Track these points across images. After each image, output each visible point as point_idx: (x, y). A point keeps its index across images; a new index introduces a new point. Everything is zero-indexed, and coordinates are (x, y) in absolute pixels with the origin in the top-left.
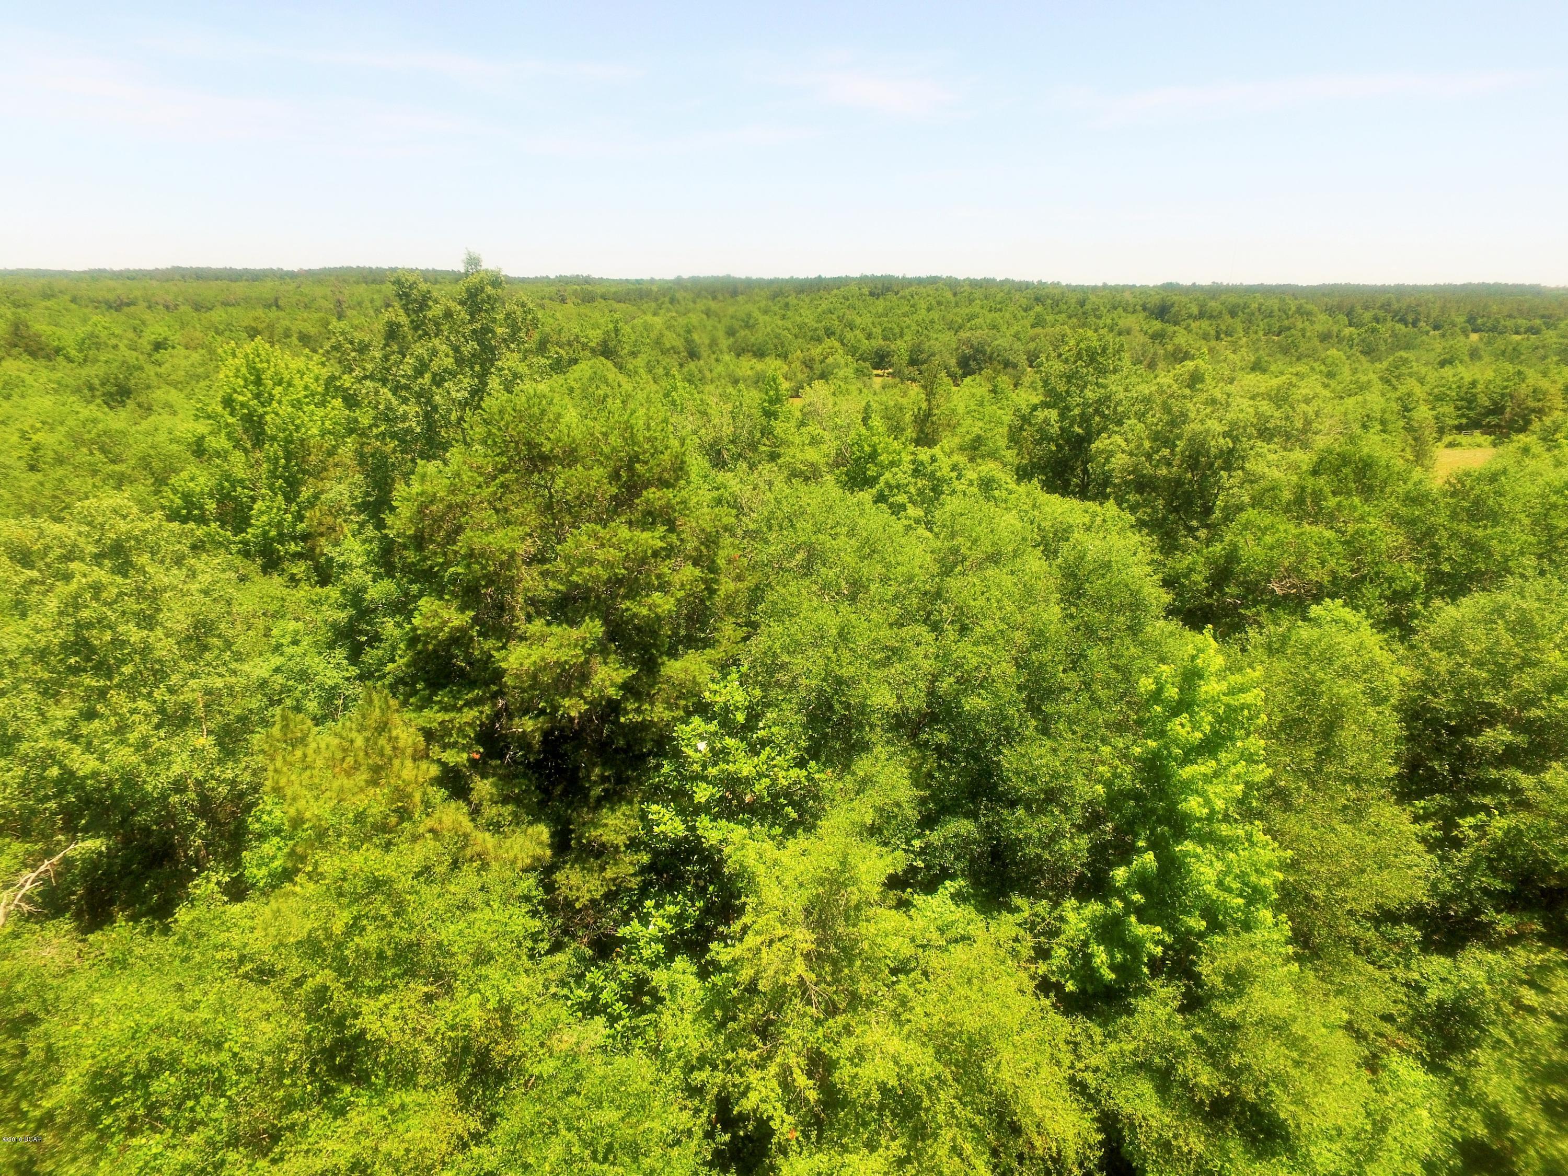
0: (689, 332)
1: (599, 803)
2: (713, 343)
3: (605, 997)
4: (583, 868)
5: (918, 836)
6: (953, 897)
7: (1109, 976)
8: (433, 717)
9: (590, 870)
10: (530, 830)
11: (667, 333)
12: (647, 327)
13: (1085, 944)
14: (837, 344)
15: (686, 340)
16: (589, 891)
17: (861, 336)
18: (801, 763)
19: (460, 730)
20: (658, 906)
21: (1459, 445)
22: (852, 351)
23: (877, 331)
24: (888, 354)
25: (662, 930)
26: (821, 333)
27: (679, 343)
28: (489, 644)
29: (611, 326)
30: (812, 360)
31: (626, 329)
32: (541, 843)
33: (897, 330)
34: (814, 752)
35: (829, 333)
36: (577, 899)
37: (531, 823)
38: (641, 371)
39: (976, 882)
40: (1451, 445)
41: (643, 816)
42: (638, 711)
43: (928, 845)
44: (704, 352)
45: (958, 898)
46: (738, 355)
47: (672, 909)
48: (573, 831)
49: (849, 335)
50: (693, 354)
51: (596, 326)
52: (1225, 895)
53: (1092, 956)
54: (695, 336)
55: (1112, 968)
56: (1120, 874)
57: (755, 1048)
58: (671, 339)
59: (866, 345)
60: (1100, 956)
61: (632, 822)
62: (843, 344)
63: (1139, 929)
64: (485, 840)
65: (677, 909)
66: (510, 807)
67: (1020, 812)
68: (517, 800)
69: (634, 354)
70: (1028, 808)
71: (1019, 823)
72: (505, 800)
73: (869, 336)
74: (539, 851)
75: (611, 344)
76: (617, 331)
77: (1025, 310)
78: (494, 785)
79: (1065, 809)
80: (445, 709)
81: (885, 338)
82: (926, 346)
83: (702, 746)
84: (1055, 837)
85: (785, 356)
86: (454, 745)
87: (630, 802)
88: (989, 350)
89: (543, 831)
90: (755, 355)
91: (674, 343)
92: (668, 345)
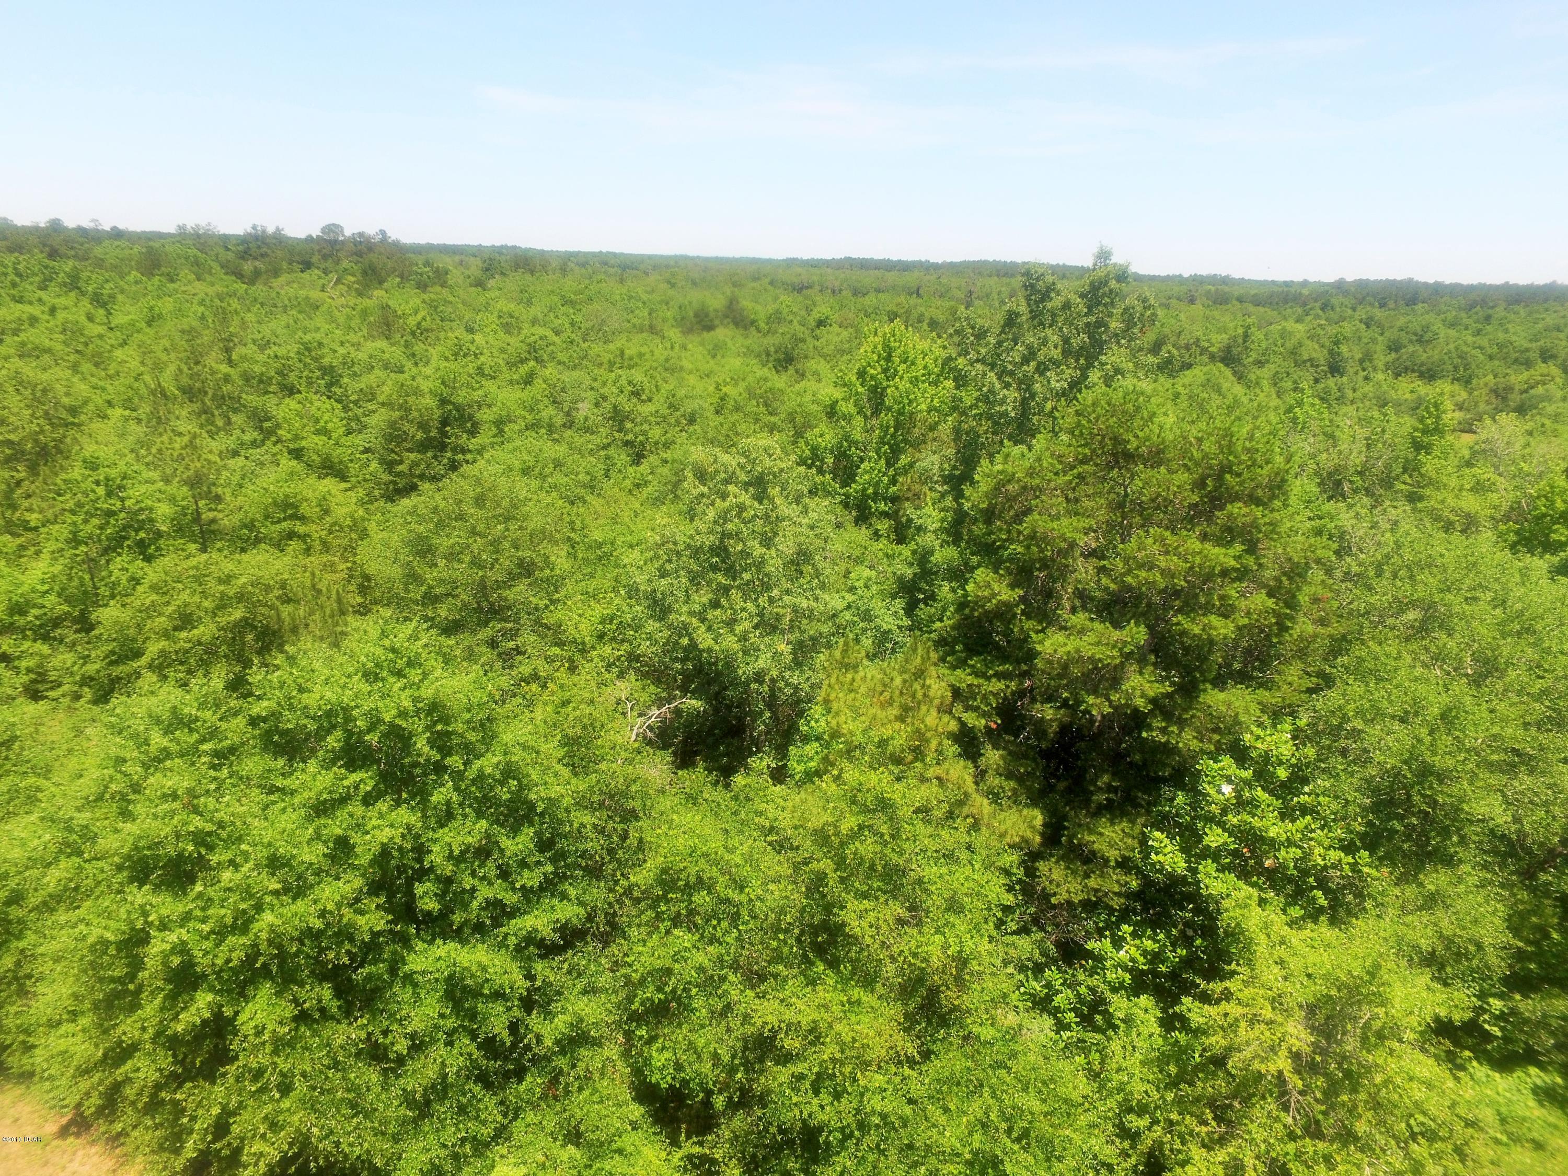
0: (1337, 343)
1: (1100, 811)
2: (1366, 359)
3: (1058, 1000)
4: (1068, 868)
5: (1501, 996)
6: (1536, 1090)
8: (964, 678)
9: (1074, 872)
10: (1025, 812)
11: (1308, 342)
12: (1284, 335)
15: (1331, 353)
16: (1068, 891)
18: (1349, 848)
19: (984, 697)
20: (1134, 935)
25: (1133, 960)
27: (1321, 356)
28: (1029, 624)
29: (1240, 331)
31: (1257, 335)
32: (1032, 827)
34: (1368, 843)
36: (1055, 894)
37: (1027, 805)
38: (1265, 382)
41: (1143, 840)
42: (1164, 730)
43: (1514, 1012)
44: (1352, 367)
45: (1546, 1095)
46: (1397, 375)
47: (1149, 944)
48: (1066, 828)
50: (1335, 369)
51: (1223, 330)
54: (1344, 349)
58: (1311, 350)
61: (1130, 841)
64: (982, 805)
65: (1155, 947)
66: (1012, 784)
68: (1020, 780)
69: (1260, 364)
72: (1009, 776)
74: (1029, 834)
75: (1235, 351)
76: (1246, 336)
78: (1001, 756)
80: (976, 674)
83: (1227, 789)
85: (1466, 381)
86: (976, 709)
87: (1133, 822)
89: (1038, 817)
91: (1314, 355)
92: (1306, 357)
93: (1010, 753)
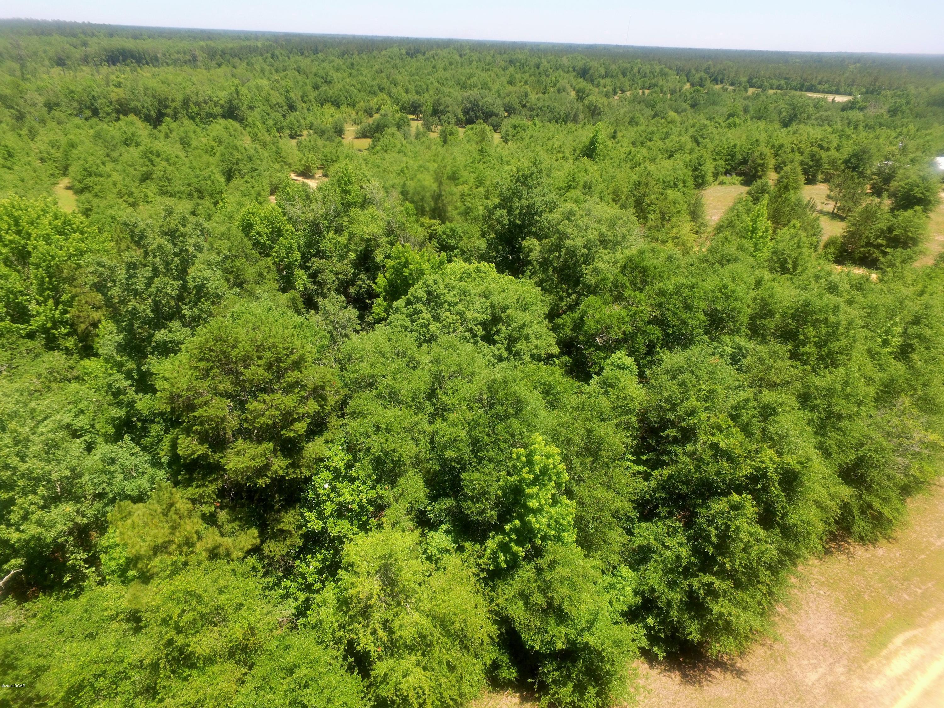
0: (288, 92)
1: (279, 511)
4: (275, 541)
6: (445, 532)
7: (504, 565)
10: (248, 532)
11: (272, 92)
12: (259, 88)
13: (496, 552)
14: (386, 97)
15: (286, 98)
16: (280, 551)
17: (402, 91)
19: (208, 495)
20: (313, 557)
21: (725, 183)
22: (397, 101)
23: (411, 87)
24: (419, 106)
25: (316, 567)
26: (376, 88)
27: (281, 100)
28: (217, 456)
29: (233, 89)
30: (371, 109)
32: (254, 538)
33: (424, 87)
34: (378, 481)
35: (381, 89)
36: (275, 556)
37: (248, 529)
38: (258, 123)
39: (454, 526)
40: (721, 183)
41: (302, 515)
42: (294, 472)
44: (300, 105)
45: (447, 532)
46: (322, 105)
47: (319, 557)
49: (394, 90)
50: (292, 108)
51: (222, 89)
53: (498, 557)
54: (292, 95)
55: (506, 561)
56: (507, 527)
57: (361, 623)
58: (277, 98)
59: (405, 98)
60: (502, 558)
61: (296, 517)
62: (390, 96)
63: (515, 548)
64: (228, 541)
65: (322, 557)
66: (237, 523)
67: (469, 503)
68: (240, 519)
69: (251, 108)
70: (472, 501)
71: (469, 508)
72: (234, 521)
73: (407, 92)
74: (255, 541)
76: (237, 92)
77: (504, 70)
78: (228, 514)
79: (487, 500)
80: (199, 487)
81: (417, 93)
82: (442, 101)
83: (326, 486)
84: (484, 511)
85: (353, 105)
87: (295, 508)
88: (481, 104)
89: (254, 532)
90: (333, 104)
91: (279, 101)
92: (274, 102)
93: (230, 509)
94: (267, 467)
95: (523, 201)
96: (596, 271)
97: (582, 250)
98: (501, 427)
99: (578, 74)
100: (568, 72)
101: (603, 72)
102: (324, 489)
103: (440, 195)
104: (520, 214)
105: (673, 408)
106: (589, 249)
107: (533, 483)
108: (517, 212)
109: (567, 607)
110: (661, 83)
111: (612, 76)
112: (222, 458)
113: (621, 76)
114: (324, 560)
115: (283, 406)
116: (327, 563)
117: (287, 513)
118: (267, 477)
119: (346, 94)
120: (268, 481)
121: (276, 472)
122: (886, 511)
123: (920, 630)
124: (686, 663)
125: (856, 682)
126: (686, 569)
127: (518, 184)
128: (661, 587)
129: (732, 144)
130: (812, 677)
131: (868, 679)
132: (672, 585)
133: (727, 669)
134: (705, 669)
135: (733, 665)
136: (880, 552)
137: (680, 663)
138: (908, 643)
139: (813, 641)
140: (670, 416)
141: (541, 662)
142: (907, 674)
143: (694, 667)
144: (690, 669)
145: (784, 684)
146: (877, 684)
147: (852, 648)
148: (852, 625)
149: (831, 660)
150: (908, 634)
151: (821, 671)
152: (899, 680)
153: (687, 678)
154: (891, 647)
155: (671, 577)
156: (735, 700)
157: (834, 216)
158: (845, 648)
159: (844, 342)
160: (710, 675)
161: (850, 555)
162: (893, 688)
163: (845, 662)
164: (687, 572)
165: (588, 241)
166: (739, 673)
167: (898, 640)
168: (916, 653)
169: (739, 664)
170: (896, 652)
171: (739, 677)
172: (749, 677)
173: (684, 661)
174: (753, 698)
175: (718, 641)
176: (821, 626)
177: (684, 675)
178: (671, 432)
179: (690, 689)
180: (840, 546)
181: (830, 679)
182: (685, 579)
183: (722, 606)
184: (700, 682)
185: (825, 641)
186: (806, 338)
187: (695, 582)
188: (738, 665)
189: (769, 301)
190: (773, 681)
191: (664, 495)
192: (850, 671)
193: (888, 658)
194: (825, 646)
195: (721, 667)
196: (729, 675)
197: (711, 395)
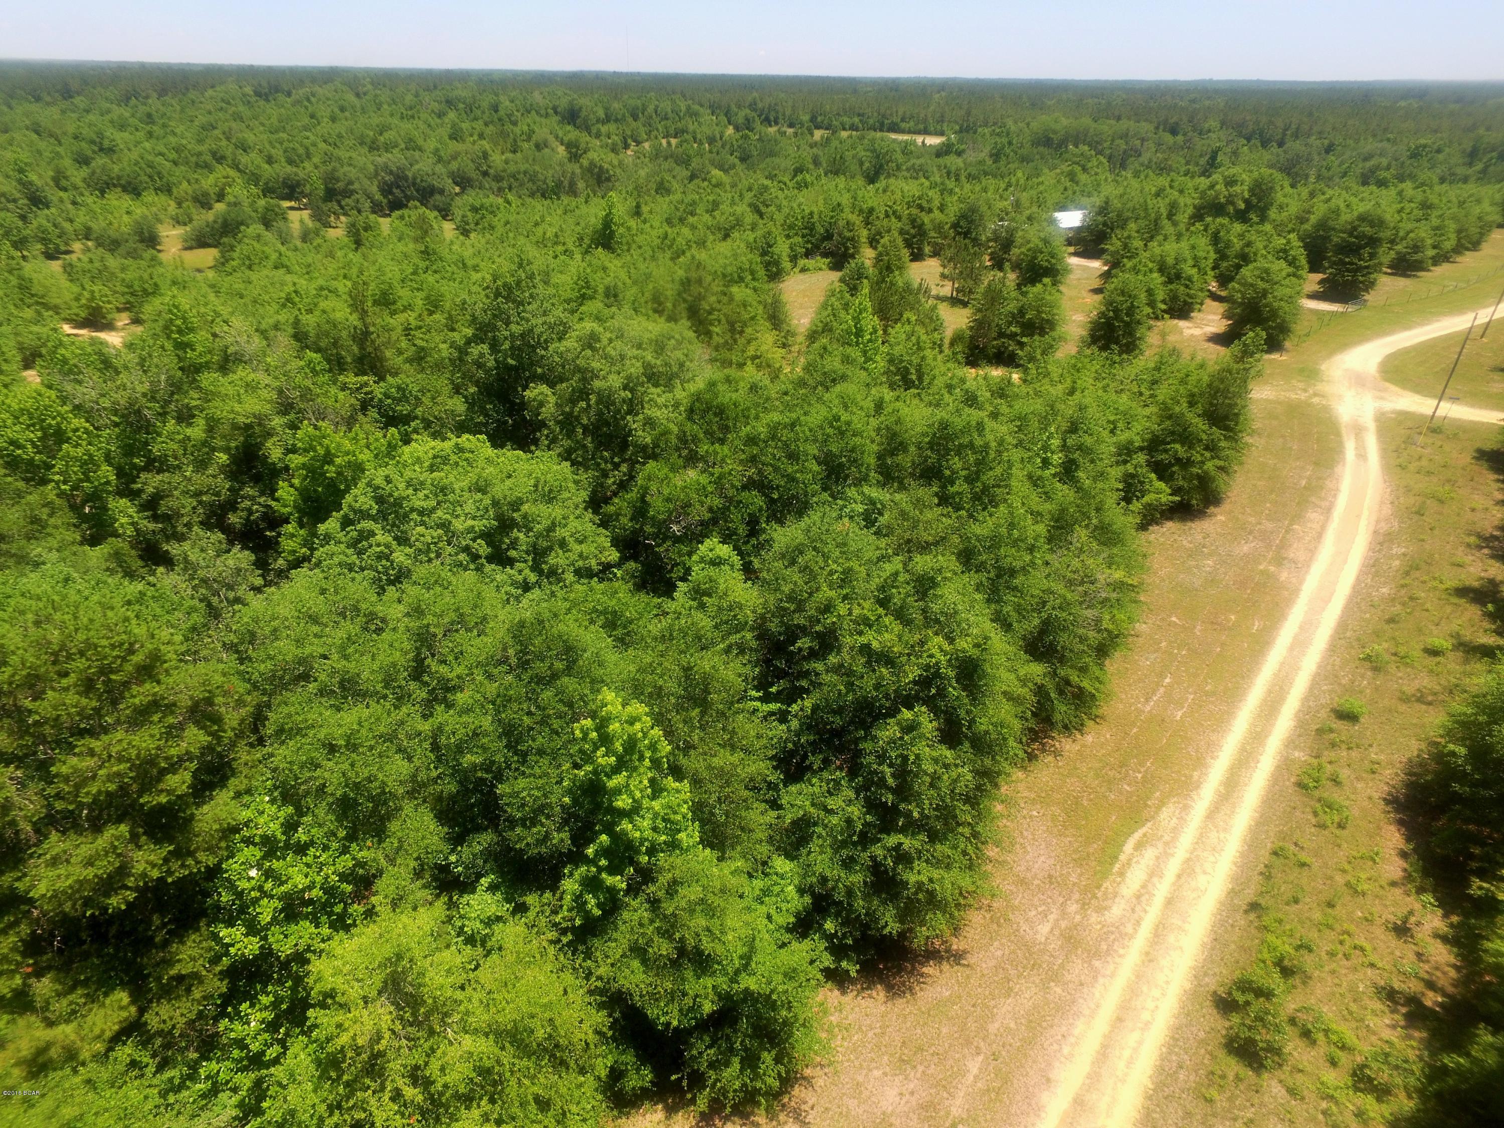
1: (166, 944)
3: (222, 1077)
4: (169, 1001)
6: (488, 889)
7: (597, 912)
9: (178, 998)
10: (108, 1001)
13: (581, 896)
14: (232, 173)
16: (182, 1015)
17: (259, 161)
20: (252, 1006)
21: (808, 270)
22: (254, 178)
23: (278, 153)
24: (298, 184)
25: (262, 1022)
26: (208, 158)
27: (10, 188)
28: (7, 880)
30: (206, 194)
32: (121, 1008)
33: (301, 151)
34: (352, 837)
35: (220, 159)
36: (174, 1027)
37: (106, 995)
39: (501, 873)
40: (803, 270)
41: (215, 937)
42: (183, 866)
44: (53, 195)
45: (492, 888)
46: (103, 192)
47: (265, 1001)
48: (149, 975)
49: (244, 159)
50: (37, 201)
52: (656, 836)
53: (586, 903)
54: (33, 177)
55: (599, 905)
56: (590, 851)
57: (368, 1087)
59: (269, 171)
60: (591, 901)
61: (204, 944)
62: (239, 170)
63: (610, 880)
64: (66, 1032)
65: (271, 998)
66: (79, 991)
67: (518, 830)
68: (85, 983)
70: (524, 826)
71: (521, 839)
72: (72, 989)
73: (270, 160)
74: (125, 1014)
77: (439, 116)
78: (56, 980)
79: (548, 817)
81: (290, 162)
82: (340, 174)
83: (253, 873)
84: (547, 837)
85: (167, 190)
87: (198, 929)
88: (410, 174)
89: (122, 996)
90: (125, 189)
93: (58, 969)
94: (123, 870)
95: (514, 327)
96: (650, 422)
97: (623, 394)
98: (547, 695)
99: (564, 118)
100: (547, 115)
101: (601, 113)
102: (250, 879)
103: (366, 334)
104: (512, 348)
105: (800, 609)
106: (632, 391)
107: (616, 770)
108: (506, 345)
109: (707, 945)
110: (691, 128)
111: (616, 120)
112: (19, 879)
113: (630, 120)
114: (275, 1005)
115: (134, 753)
116: (284, 1007)
117: (183, 943)
118: (127, 888)
119: (149, 170)
120: (131, 896)
121: (144, 875)
122: (1085, 684)
123: (1149, 824)
124: (889, 969)
125: (1094, 918)
126: (863, 835)
127: (500, 299)
128: (834, 872)
129: (807, 211)
130: (1044, 929)
131: (1105, 909)
132: (848, 864)
133: (942, 958)
134: (914, 968)
135: (948, 951)
136: (1089, 739)
137: (882, 971)
138: (1139, 846)
139: (1036, 882)
140: (799, 620)
141: (686, 1043)
142: (1144, 886)
143: (900, 970)
144: (894, 976)
145: (1014, 952)
146: (1117, 910)
147: (1081, 875)
148: (1076, 845)
149: (1061, 900)
150: (1137, 835)
151: (1052, 917)
152: (1138, 897)
153: (894, 991)
154: (1123, 857)
155: (845, 853)
156: (960, 997)
157: (955, 301)
158: (1073, 878)
159: (998, 471)
160: (922, 975)
161: (1057, 754)
162: (1133, 910)
163: (1076, 896)
164: (865, 840)
165: (629, 378)
166: (957, 957)
167: (1129, 847)
168: (1149, 854)
169: (956, 945)
170: (1129, 863)
171: (959, 964)
172: (971, 959)
173: (885, 968)
174: (980, 986)
175: (922, 923)
176: (1042, 858)
177: (889, 988)
178: (804, 643)
179: (900, 1002)
180: (1043, 745)
181: (1063, 924)
182: (864, 849)
183: (919, 873)
184: (911, 989)
185: (1050, 876)
186: (953, 472)
187: (878, 851)
188: (955, 947)
189: (897, 428)
190: (999, 953)
191: (812, 738)
192: (1084, 906)
193: (1122, 874)
194: (1051, 883)
195: (934, 958)
196: (945, 966)
197: (847, 577)
